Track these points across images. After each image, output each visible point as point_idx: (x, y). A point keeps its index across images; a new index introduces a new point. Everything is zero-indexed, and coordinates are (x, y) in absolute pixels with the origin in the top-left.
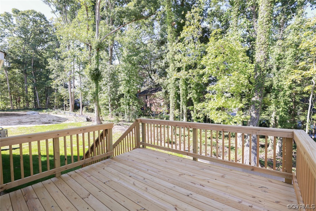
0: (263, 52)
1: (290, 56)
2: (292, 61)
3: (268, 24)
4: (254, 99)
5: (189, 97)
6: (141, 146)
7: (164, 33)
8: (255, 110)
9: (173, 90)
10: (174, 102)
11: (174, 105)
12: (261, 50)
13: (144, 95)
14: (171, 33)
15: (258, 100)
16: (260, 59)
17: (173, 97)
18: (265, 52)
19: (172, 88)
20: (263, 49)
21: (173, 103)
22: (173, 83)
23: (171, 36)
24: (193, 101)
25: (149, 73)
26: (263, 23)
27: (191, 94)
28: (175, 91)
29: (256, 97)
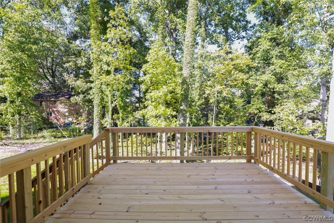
0: (188, 69)
1: (198, 76)
2: (199, 80)
3: (192, 48)
4: (182, 108)
5: (114, 104)
6: (112, 162)
7: (84, 26)
8: (183, 117)
9: (98, 96)
10: (100, 110)
11: (100, 113)
12: (187, 68)
13: (37, 101)
14: (96, 29)
15: (185, 108)
16: (186, 75)
17: (98, 104)
18: (190, 70)
19: (97, 93)
20: (189, 68)
21: (98, 111)
22: (98, 88)
23: (95, 32)
24: (119, 109)
25: (44, 71)
26: (189, 46)
27: (116, 101)
28: (101, 97)
29: (184, 106)
